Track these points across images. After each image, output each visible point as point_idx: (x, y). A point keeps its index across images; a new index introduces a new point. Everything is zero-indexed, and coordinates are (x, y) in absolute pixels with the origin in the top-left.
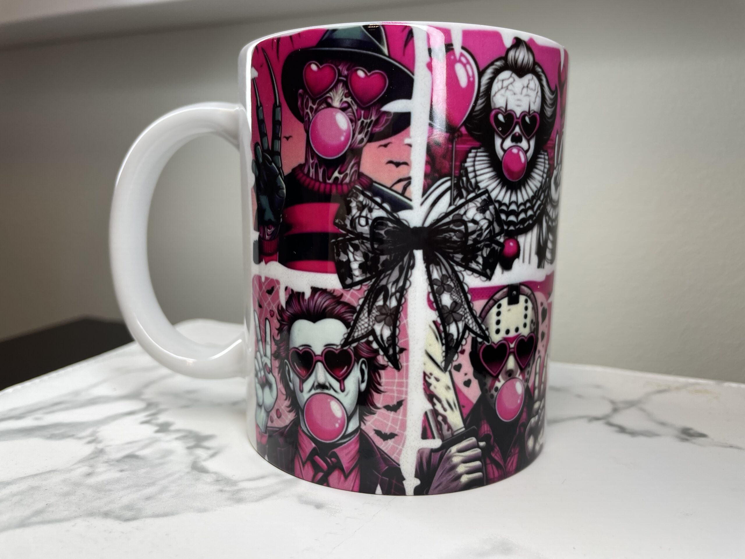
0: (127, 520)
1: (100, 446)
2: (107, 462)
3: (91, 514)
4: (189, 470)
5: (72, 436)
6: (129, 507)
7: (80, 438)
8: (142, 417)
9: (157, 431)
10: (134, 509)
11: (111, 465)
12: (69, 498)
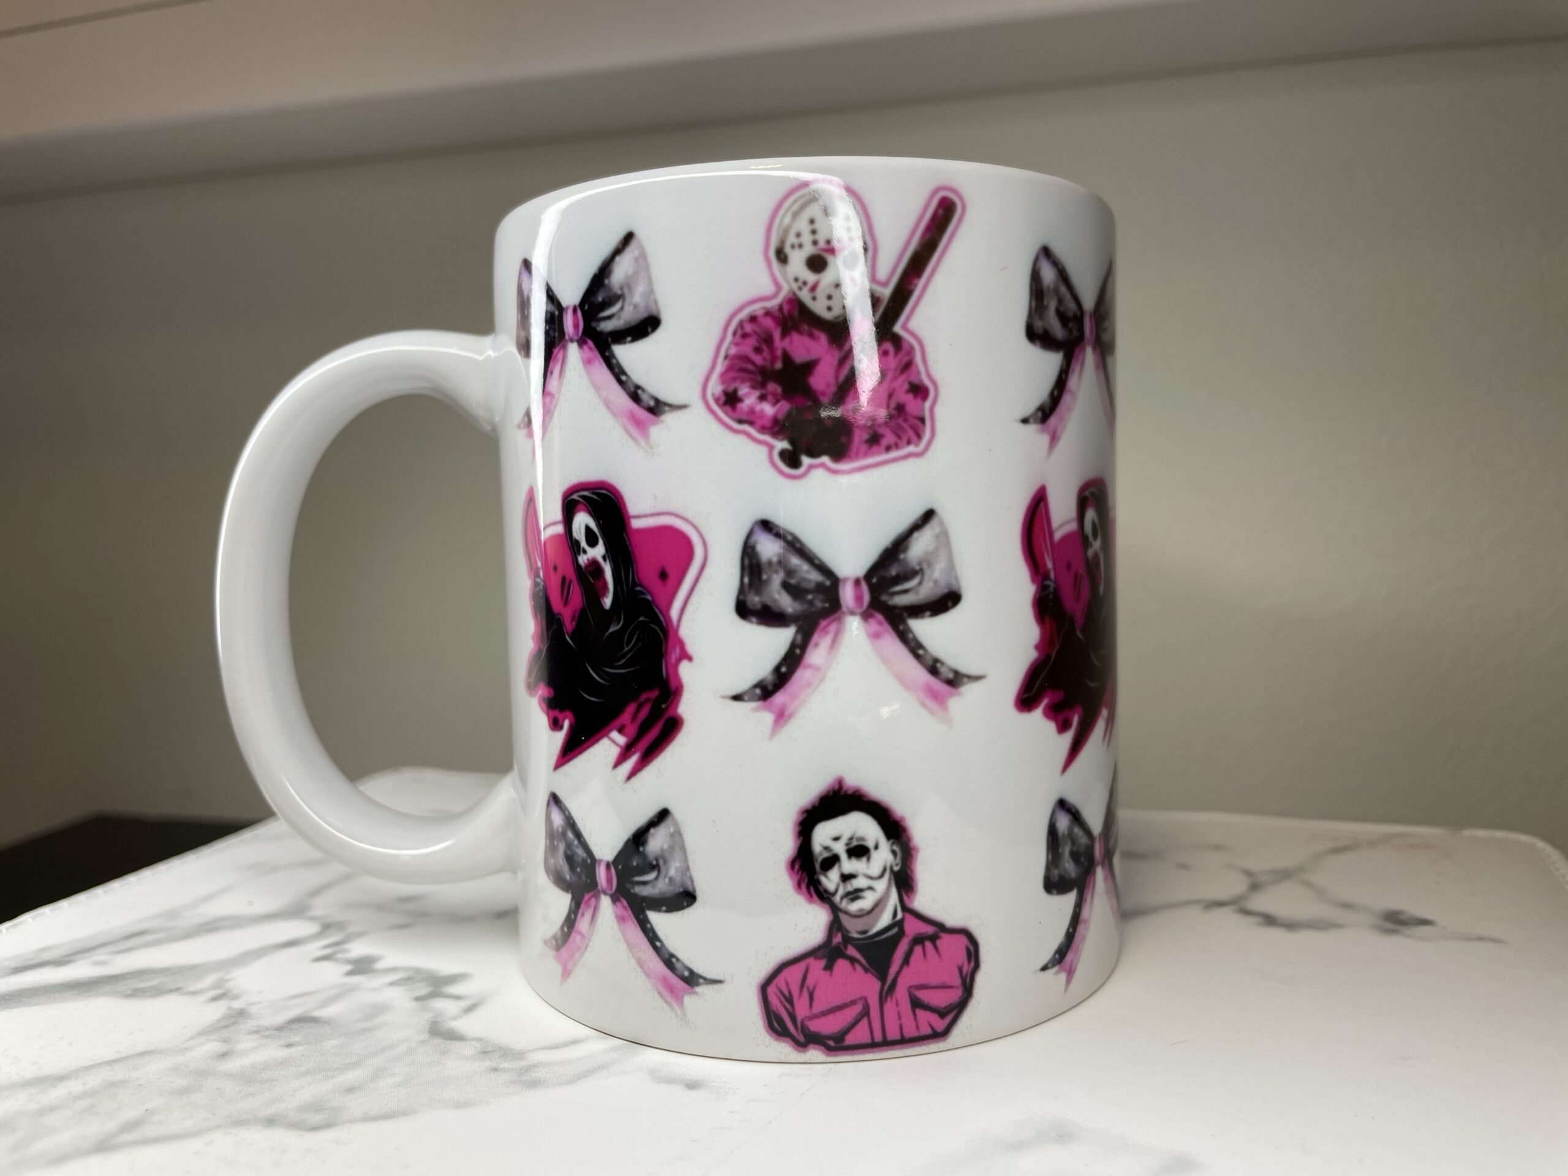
0: (315, 1128)
1: (237, 1005)
2: (256, 1032)
3: (240, 1122)
4: (425, 1036)
5: (177, 990)
6: (315, 1107)
7: (194, 993)
8: (315, 948)
9: (350, 973)
10: (325, 1109)
11: (267, 1036)
12: (189, 1097)
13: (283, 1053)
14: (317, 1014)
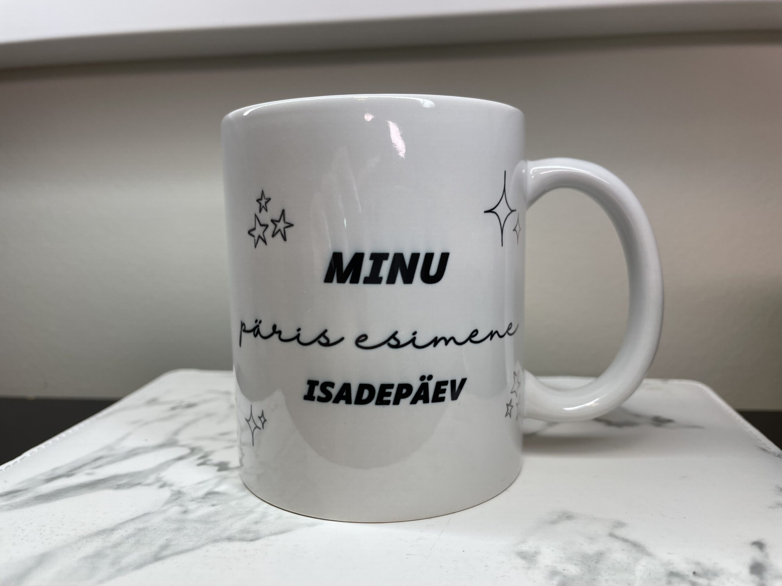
0: (252, 540)
1: (175, 488)
2: (193, 500)
3: (215, 541)
5: (139, 484)
6: (246, 531)
7: (149, 485)
8: (194, 460)
9: (219, 470)
10: (251, 532)
11: (200, 502)
12: (183, 532)
13: (213, 509)
14: (217, 490)
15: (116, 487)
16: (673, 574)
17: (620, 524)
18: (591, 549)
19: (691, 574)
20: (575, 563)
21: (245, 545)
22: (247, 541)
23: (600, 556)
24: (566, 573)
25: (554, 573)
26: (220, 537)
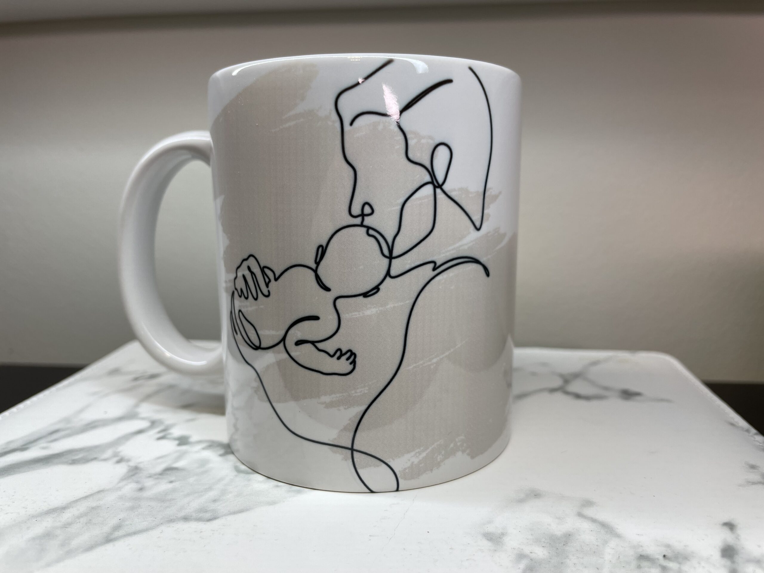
0: (209, 520)
1: (132, 464)
2: (150, 476)
3: (171, 521)
5: (95, 459)
6: (203, 510)
7: (105, 460)
8: (154, 433)
9: (180, 444)
10: (208, 511)
11: (157, 478)
12: (137, 511)
13: (170, 486)
15: (70, 462)
16: (643, 557)
17: (588, 503)
18: (559, 529)
19: (661, 558)
20: (543, 546)
21: (201, 526)
22: (204, 521)
23: (568, 537)
24: (533, 556)
25: (521, 556)
26: (176, 517)
